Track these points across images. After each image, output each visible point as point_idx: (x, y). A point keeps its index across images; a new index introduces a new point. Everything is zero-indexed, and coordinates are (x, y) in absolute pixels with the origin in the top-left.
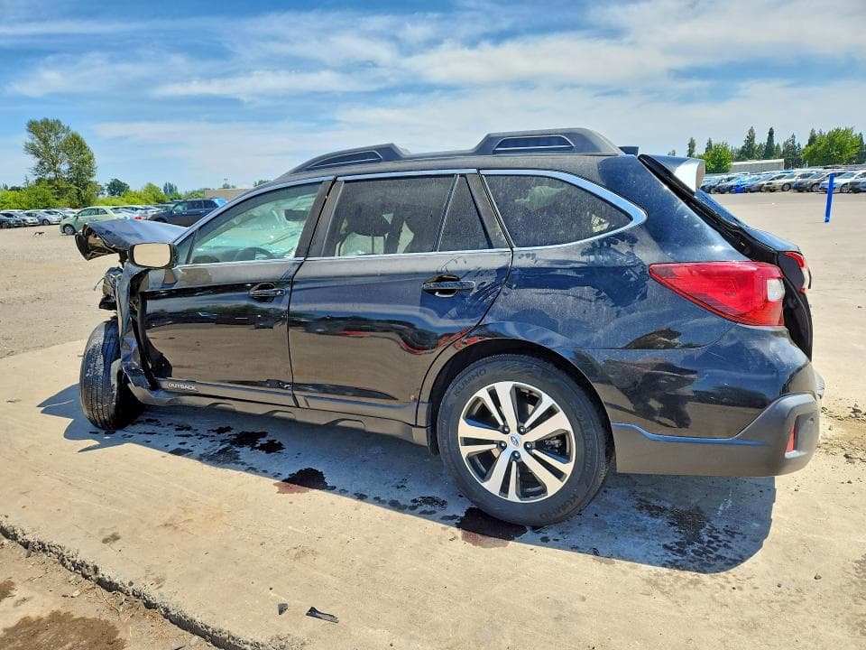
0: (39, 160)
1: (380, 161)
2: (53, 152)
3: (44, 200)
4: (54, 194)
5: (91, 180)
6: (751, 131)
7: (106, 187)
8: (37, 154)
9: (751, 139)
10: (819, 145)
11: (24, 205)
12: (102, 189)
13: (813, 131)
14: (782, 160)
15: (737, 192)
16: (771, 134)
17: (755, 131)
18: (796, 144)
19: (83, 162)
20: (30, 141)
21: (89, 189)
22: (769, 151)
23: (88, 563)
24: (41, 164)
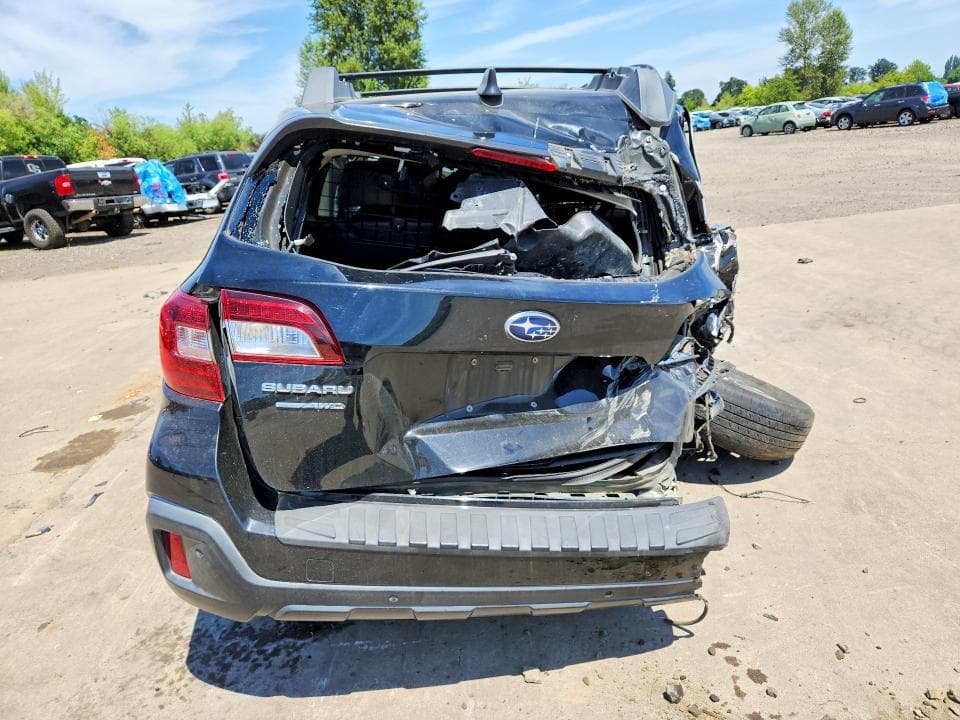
0: (790, 47)
2: (807, 36)
3: (785, 93)
4: (797, 85)
5: (843, 64)
7: (869, 70)
8: (790, 41)
11: (763, 101)
12: (864, 73)
19: (839, 43)
20: (785, 26)
21: (837, 75)
24: (793, 51)
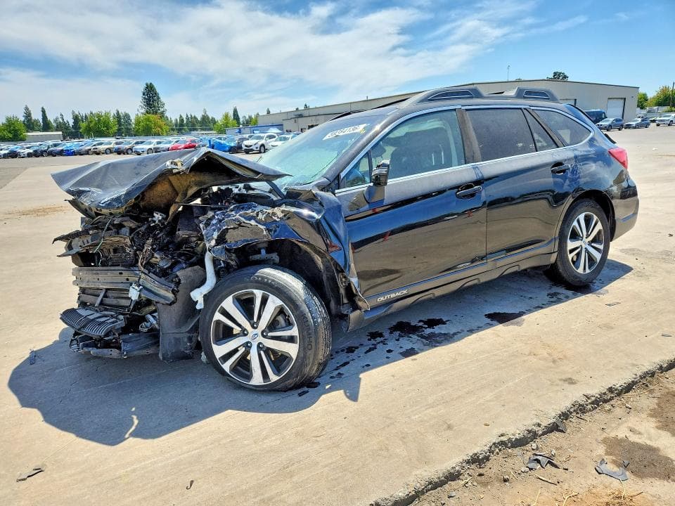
1: (472, 98)
6: (27, 109)
9: (28, 115)
10: (91, 122)
13: (73, 112)
14: (61, 133)
15: (69, 155)
16: (43, 111)
17: (30, 109)
18: (65, 121)
22: (46, 126)
23: (604, 392)
